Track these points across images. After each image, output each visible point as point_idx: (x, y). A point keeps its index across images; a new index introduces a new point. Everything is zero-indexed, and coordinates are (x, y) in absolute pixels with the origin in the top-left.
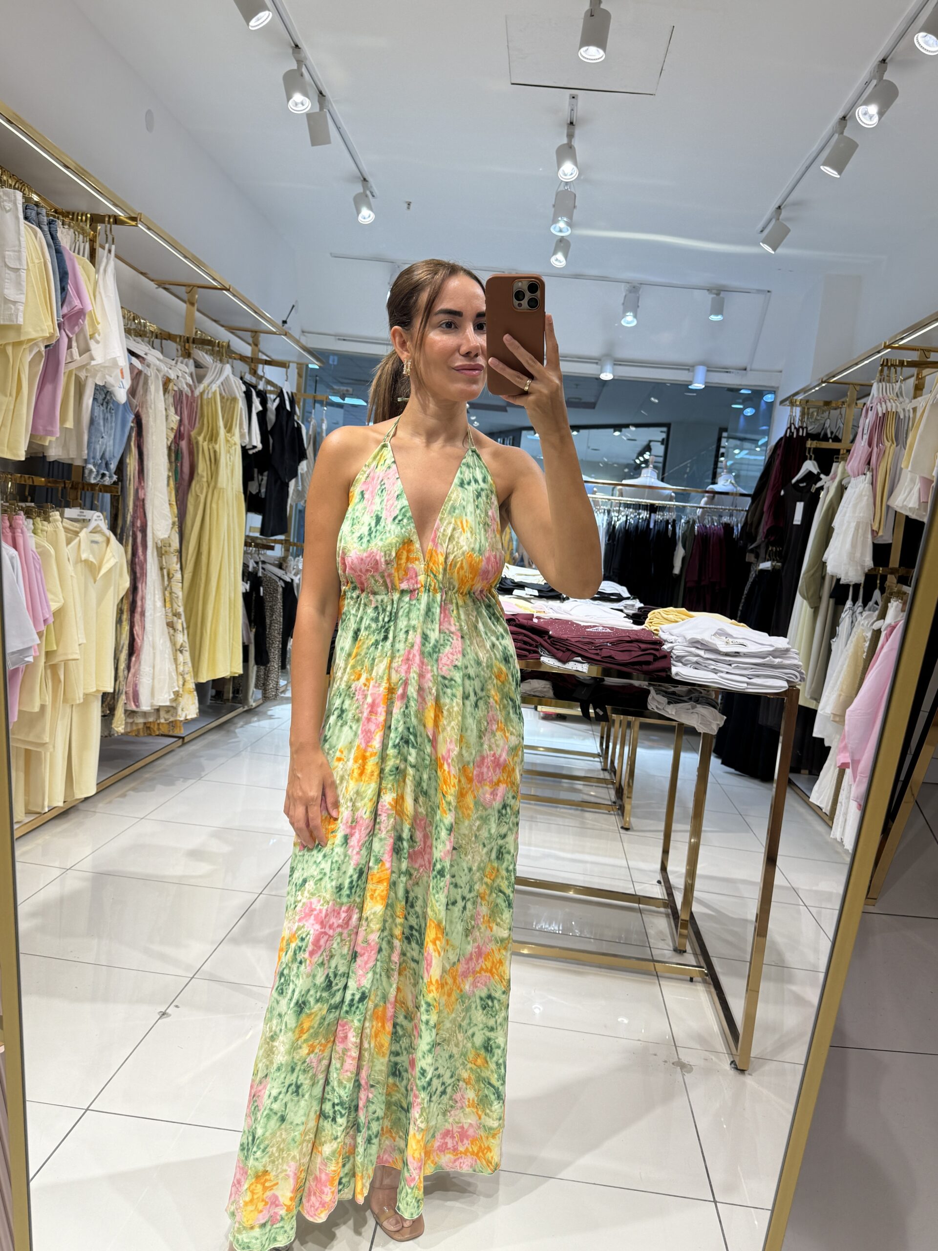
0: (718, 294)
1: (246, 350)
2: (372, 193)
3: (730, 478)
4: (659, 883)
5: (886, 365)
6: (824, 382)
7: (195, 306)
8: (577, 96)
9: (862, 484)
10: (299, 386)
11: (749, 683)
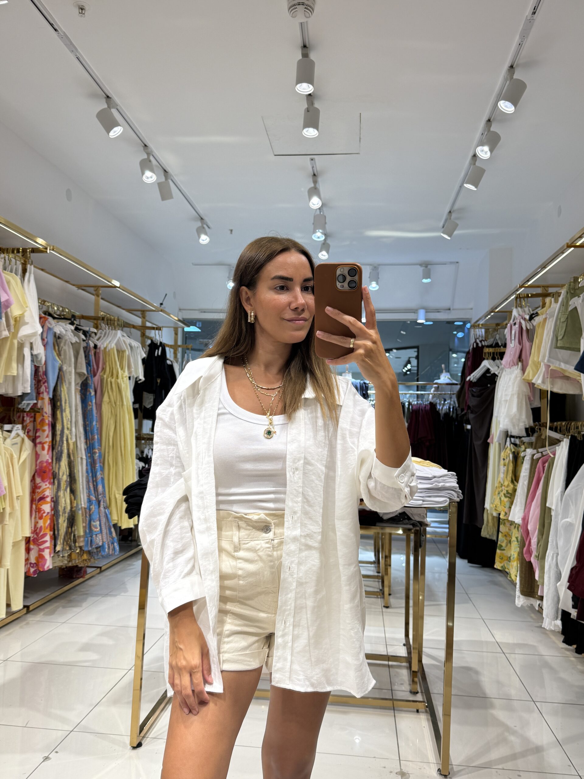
0: (426, 267)
1: (137, 321)
2: (207, 226)
3: (447, 375)
4: (404, 645)
5: (518, 297)
6: (492, 312)
7: (100, 297)
8: (314, 159)
9: (517, 371)
10: (176, 341)
11: (423, 501)
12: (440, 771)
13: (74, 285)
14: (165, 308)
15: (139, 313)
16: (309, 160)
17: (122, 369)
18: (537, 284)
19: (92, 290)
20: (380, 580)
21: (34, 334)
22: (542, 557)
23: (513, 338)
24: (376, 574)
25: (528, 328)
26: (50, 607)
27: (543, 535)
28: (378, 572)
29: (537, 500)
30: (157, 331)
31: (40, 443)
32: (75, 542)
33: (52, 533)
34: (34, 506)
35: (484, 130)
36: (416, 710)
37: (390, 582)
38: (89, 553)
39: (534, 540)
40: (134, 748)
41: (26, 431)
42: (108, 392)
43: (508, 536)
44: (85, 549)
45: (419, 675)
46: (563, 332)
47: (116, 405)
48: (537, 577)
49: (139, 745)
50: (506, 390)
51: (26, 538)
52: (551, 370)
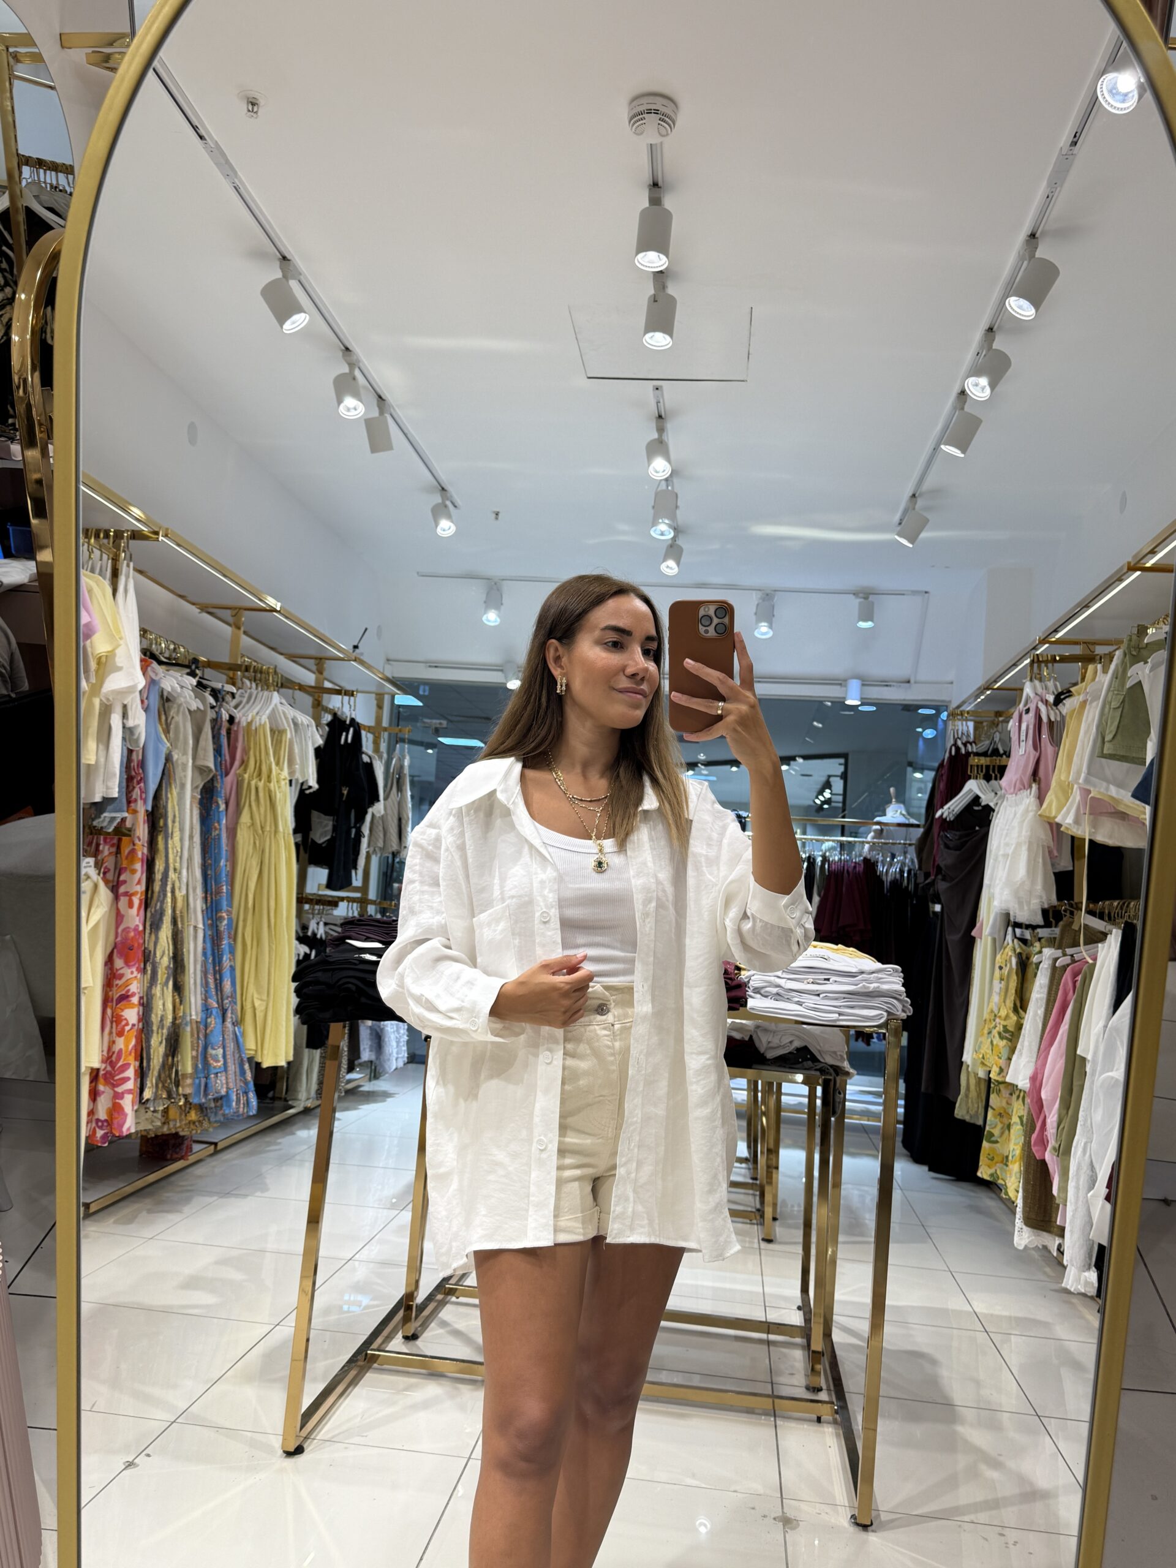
0: (866, 598)
1: (309, 678)
2: (453, 503)
3: (900, 808)
4: (799, 1308)
5: (1037, 661)
6: (988, 689)
7: (242, 629)
8: (661, 387)
9: (1027, 799)
10: (379, 719)
11: (840, 1014)
12: (855, 1519)
13: (193, 604)
14: (362, 654)
15: (311, 663)
16: (651, 388)
17: (277, 764)
18: (1073, 637)
19: (227, 614)
20: (758, 1193)
21: (130, 690)
22: (1064, 1151)
23: (1023, 737)
24: (751, 1181)
25: (1053, 719)
26: (127, 1209)
27: (1068, 1109)
28: (755, 1179)
29: (1060, 1043)
30: (346, 698)
31: (126, 894)
32: (177, 1085)
33: (137, 1064)
34: (109, 1011)
35: (982, 347)
36: (815, 1417)
37: (775, 1196)
38: (201, 1108)
39: (1052, 1119)
40: (289, 1454)
41: (102, 870)
42: (250, 805)
43: (1005, 1115)
44: (195, 1100)
45: (826, 1361)
46: (1114, 728)
47: (263, 832)
48: (1055, 1191)
49: (299, 1450)
50: (1007, 835)
51: (92, 1069)
52: (1092, 798)
